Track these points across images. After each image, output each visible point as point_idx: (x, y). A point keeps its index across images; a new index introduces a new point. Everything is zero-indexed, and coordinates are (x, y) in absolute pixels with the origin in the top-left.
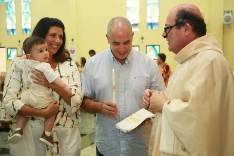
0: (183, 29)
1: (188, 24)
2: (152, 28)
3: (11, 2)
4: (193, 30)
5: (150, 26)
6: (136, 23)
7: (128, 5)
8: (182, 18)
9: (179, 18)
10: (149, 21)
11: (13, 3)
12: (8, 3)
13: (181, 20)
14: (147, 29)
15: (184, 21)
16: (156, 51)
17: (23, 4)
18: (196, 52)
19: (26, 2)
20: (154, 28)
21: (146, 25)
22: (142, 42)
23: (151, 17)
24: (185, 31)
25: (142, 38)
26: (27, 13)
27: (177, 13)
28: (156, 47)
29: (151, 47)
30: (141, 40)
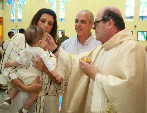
0: (107, 23)
1: (111, 20)
2: (142, 19)
3: (54, 2)
4: (114, 25)
5: (141, 18)
6: (132, 16)
7: (127, 4)
8: (107, 15)
9: (105, 15)
10: (141, 15)
11: (55, 3)
12: (52, 2)
13: (106, 17)
14: (139, 20)
15: (109, 17)
16: (144, 36)
17: (61, 3)
18: (121, 40)
19: (62, 2)
20: (144, 20)
21: (139, 17)
22: (135, 29)
23: (142, 12)
24: (109, 26)
25: (135, 26)
26: (63, 9)
27: (104, 11)
28: (144, 32)
29: (141, 33)
30: (134, 28)
